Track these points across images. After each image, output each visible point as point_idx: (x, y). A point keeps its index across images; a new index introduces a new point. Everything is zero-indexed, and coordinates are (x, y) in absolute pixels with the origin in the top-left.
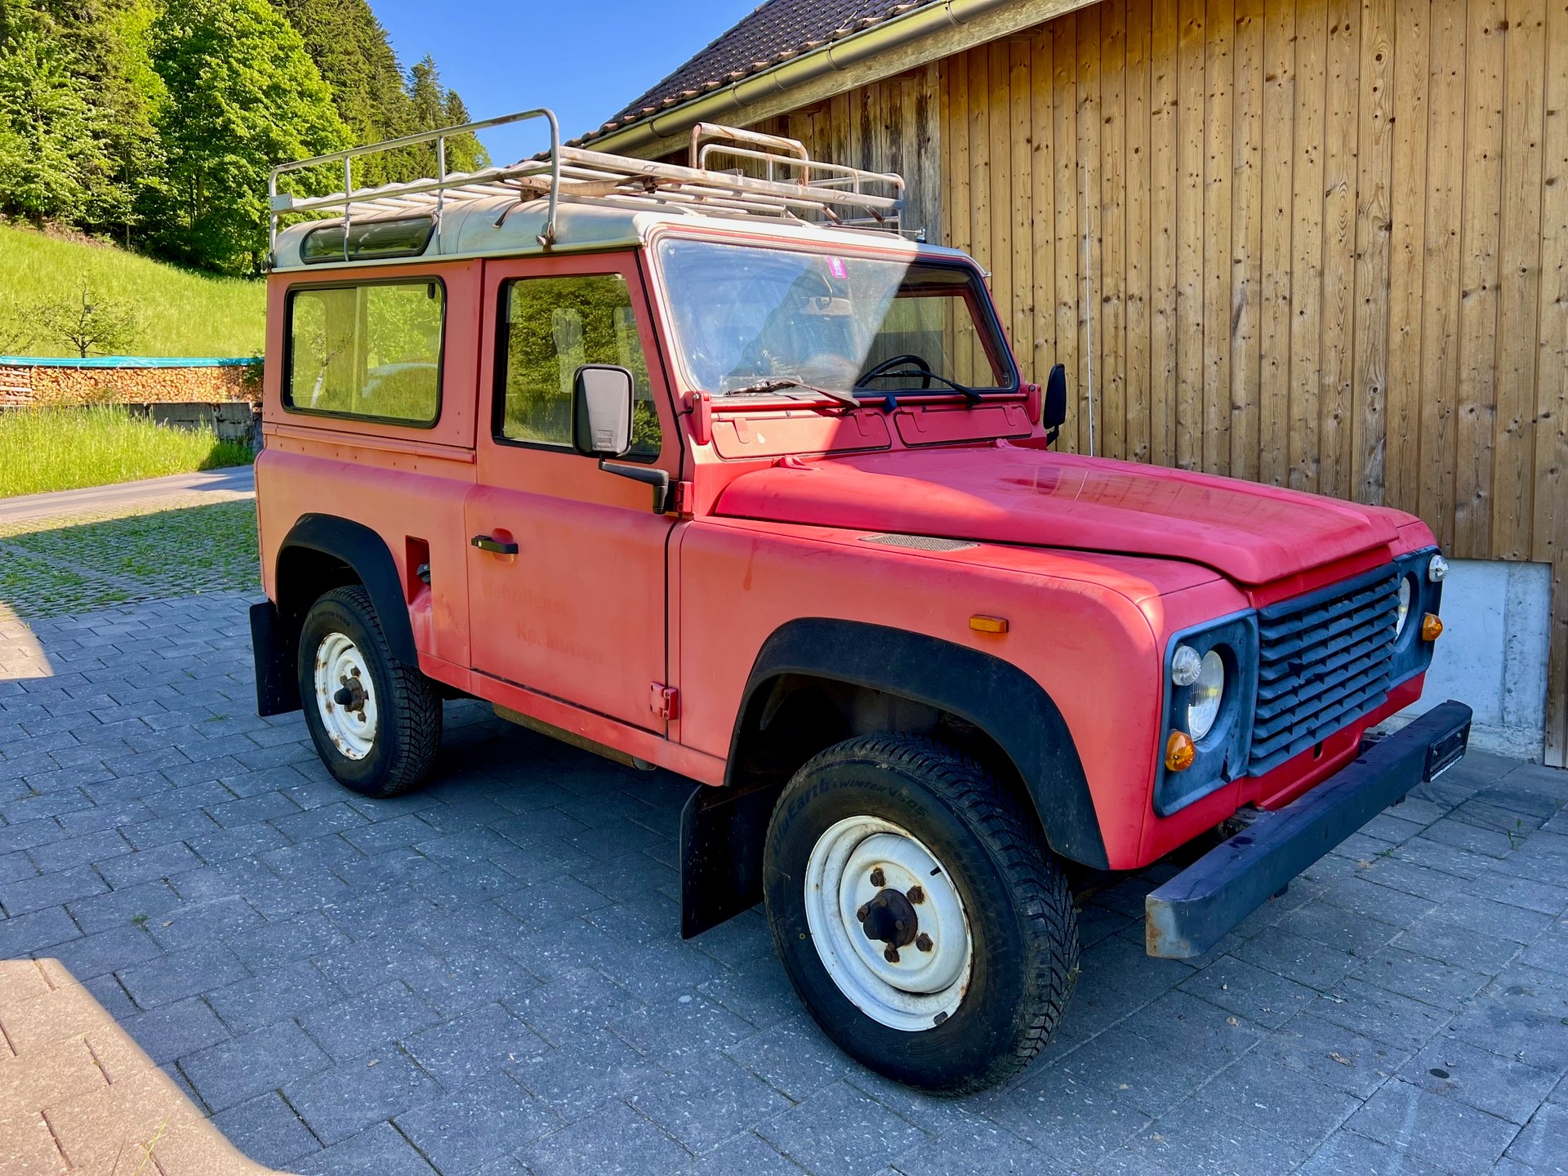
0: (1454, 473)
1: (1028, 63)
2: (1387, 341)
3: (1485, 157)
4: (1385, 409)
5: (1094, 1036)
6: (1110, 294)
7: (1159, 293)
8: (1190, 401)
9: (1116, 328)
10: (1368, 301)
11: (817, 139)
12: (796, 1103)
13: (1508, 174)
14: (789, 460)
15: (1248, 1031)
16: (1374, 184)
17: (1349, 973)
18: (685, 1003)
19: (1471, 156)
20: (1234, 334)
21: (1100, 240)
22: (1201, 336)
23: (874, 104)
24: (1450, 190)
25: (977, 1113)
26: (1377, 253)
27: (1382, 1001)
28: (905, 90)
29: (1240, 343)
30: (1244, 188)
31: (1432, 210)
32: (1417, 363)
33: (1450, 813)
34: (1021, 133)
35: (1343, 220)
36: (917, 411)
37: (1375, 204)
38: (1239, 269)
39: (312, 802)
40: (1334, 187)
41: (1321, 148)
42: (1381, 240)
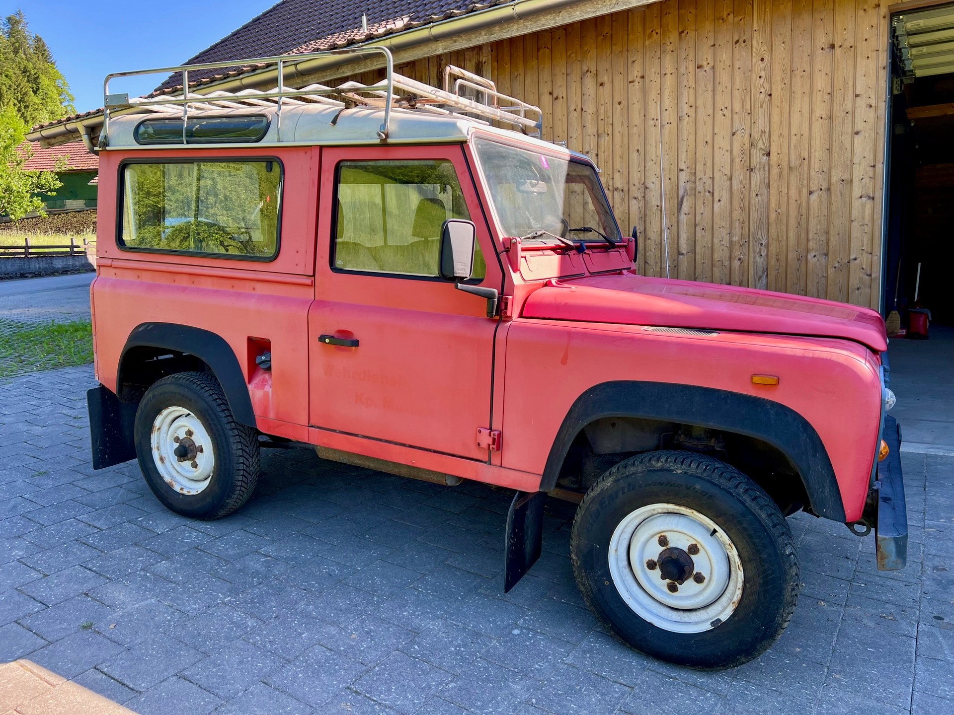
0: (805, 290)
1: (549, 46)
2: (768, 217)
3: (821, 118)
4: (767, 255)
7: (634, 187)
8: (653, 250)
10: (757, 195)
12: (632, 688)
13: (834, 128)
15: (833, 608)
16: (760, 130)
17: (854, 569)
18: (518, 635)
19: (814, 117)
20: (680, 212)
21: (597, 155)
22: (660, 212)
24: (802, 135)
26: (762, 169)
27: (881, 582)
28: (467, 57)
29: (683, 217)
30: (685, 129)
31: (792, 146)
32: (785, 230)
34: (546, 89)
35: (742, 149)
36: (590, 252)
37: (761, 141)
38: (682, 174)
39: (160, 527)
40: (737, 130)
41: (729, 108)
42: (764, 161)
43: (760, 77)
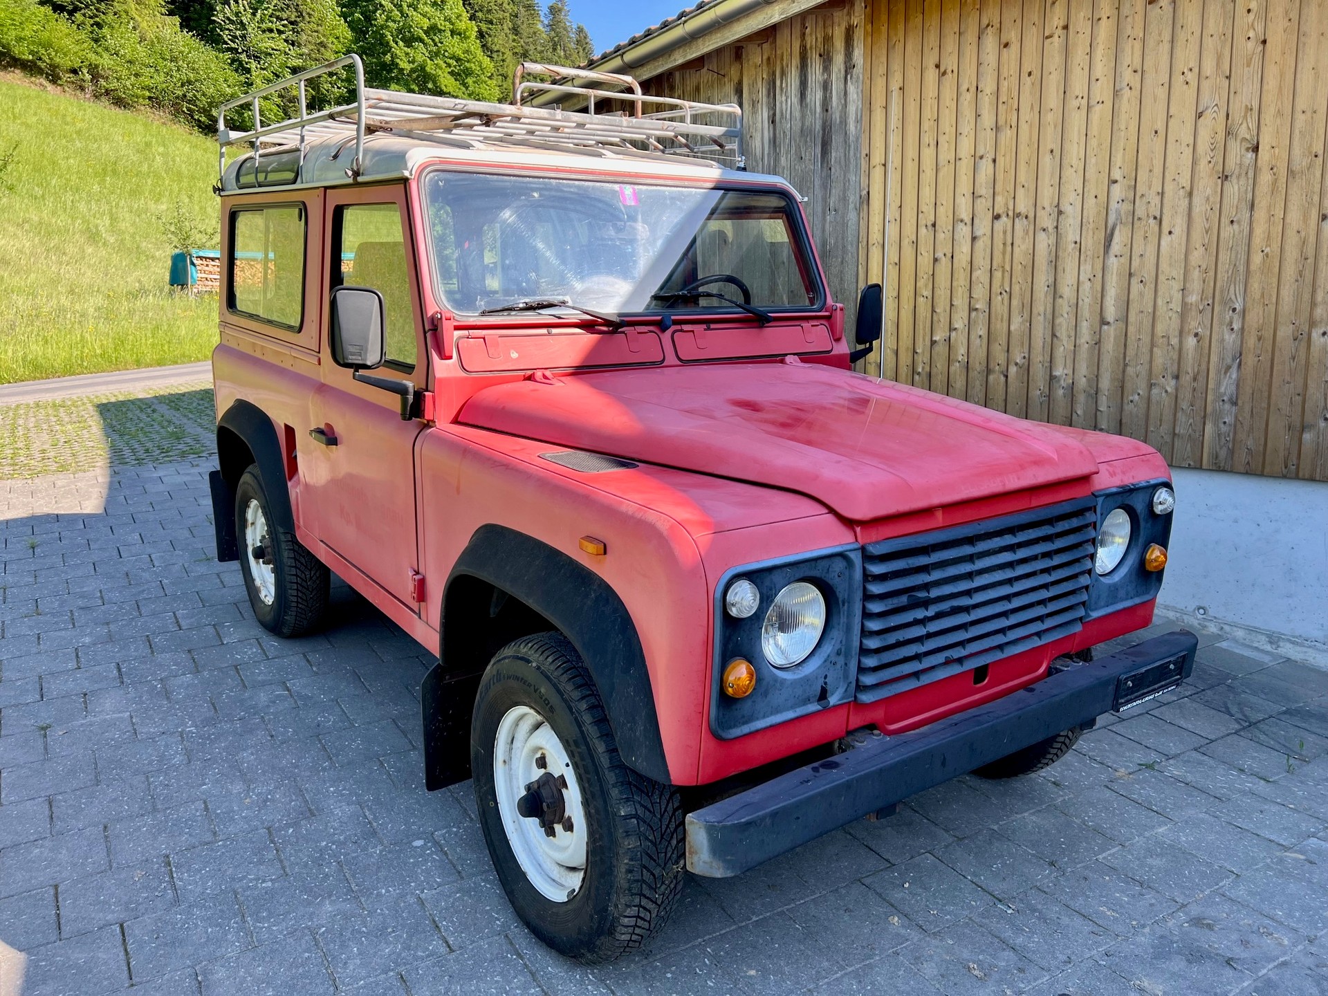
0: (1303, 395)
2: (1248, 262)
4: (1243, 329)
5: (755, 919)
6: (1000, 212)
7: (1043, 211)
8: (1066, 315)
9: (1004, 244)
11: (765, 68)
12: (452, 951)
14: (539, 374)
15: (904, 931)
16: (1244, 105)
17: (1038, 884)
18: (416, 847)
20: (1107, 252)
21: (994, 161)
22: (1078, 253)
23: (811, 34)
24: (1315, 112)
25: (602, 981)
26: (1243, 175)
27: (1054, 916)
28: (836, 20)
29: (1113, 262)
30: (1123, 110)
31: (1297, 132)
32: (1275, 285)
33: (1244, 728)
34: (931, 60)
35: (1213, 141)
36: (699, 328)
37: (1245, 125)
38: (1115, 189)
39: (232, 636)
40: (1207, 109)
41: (1196, 70)
42: (1248, 162)
43: (1249, 11)
